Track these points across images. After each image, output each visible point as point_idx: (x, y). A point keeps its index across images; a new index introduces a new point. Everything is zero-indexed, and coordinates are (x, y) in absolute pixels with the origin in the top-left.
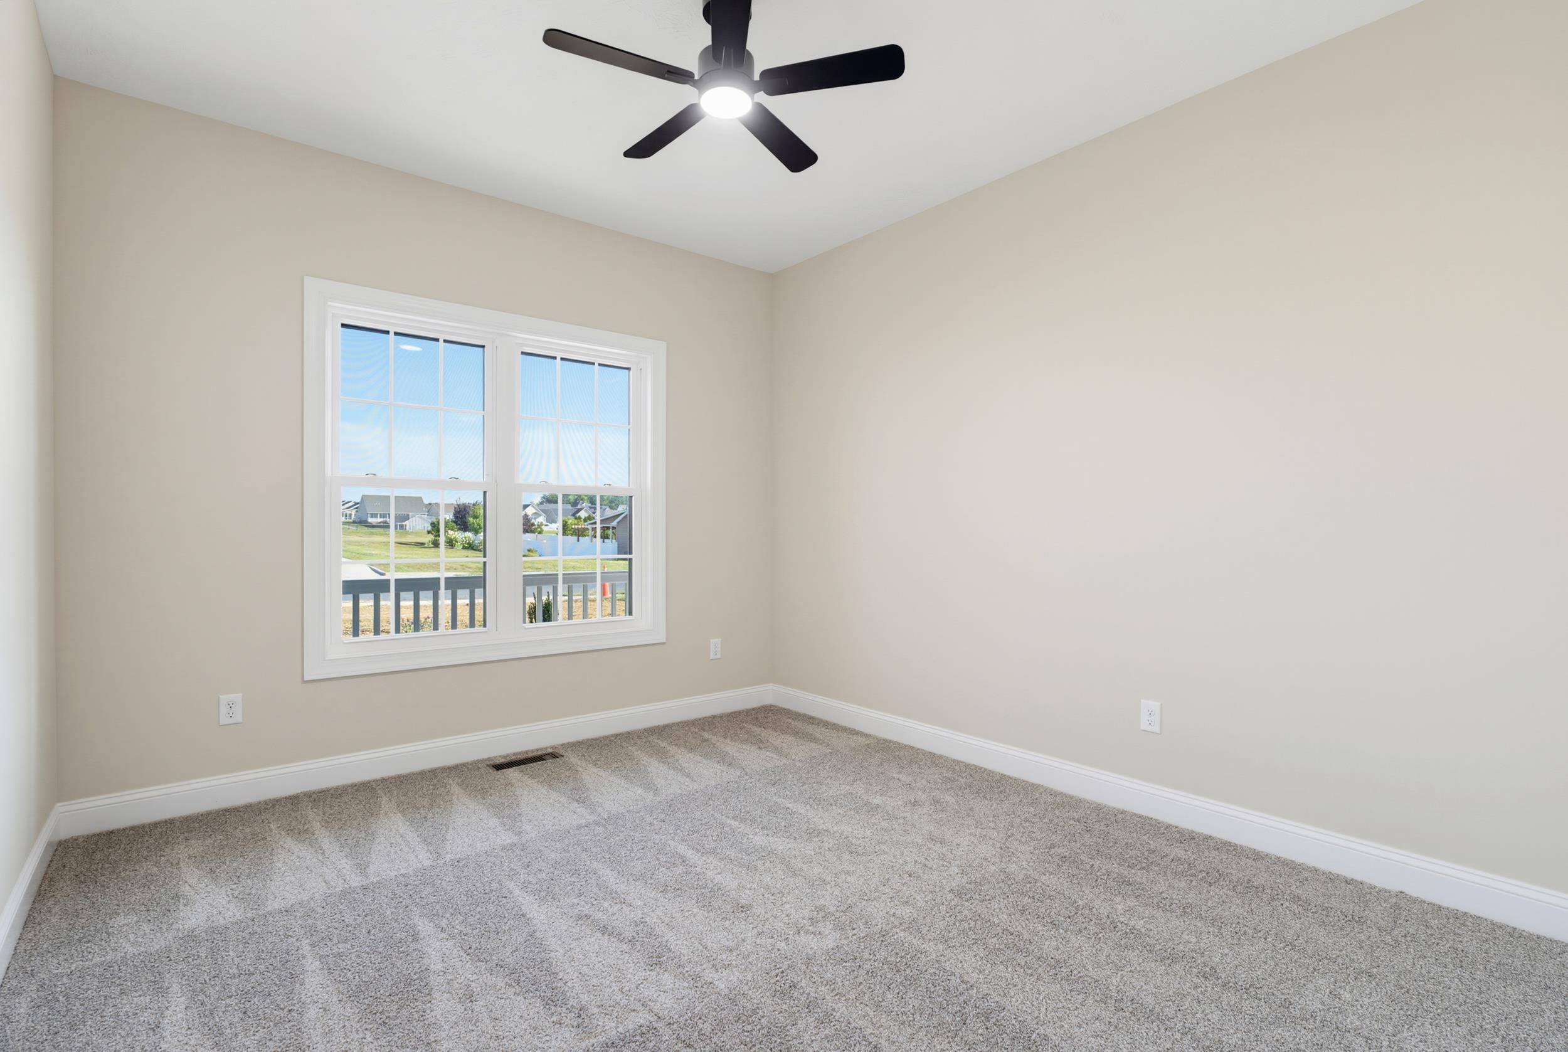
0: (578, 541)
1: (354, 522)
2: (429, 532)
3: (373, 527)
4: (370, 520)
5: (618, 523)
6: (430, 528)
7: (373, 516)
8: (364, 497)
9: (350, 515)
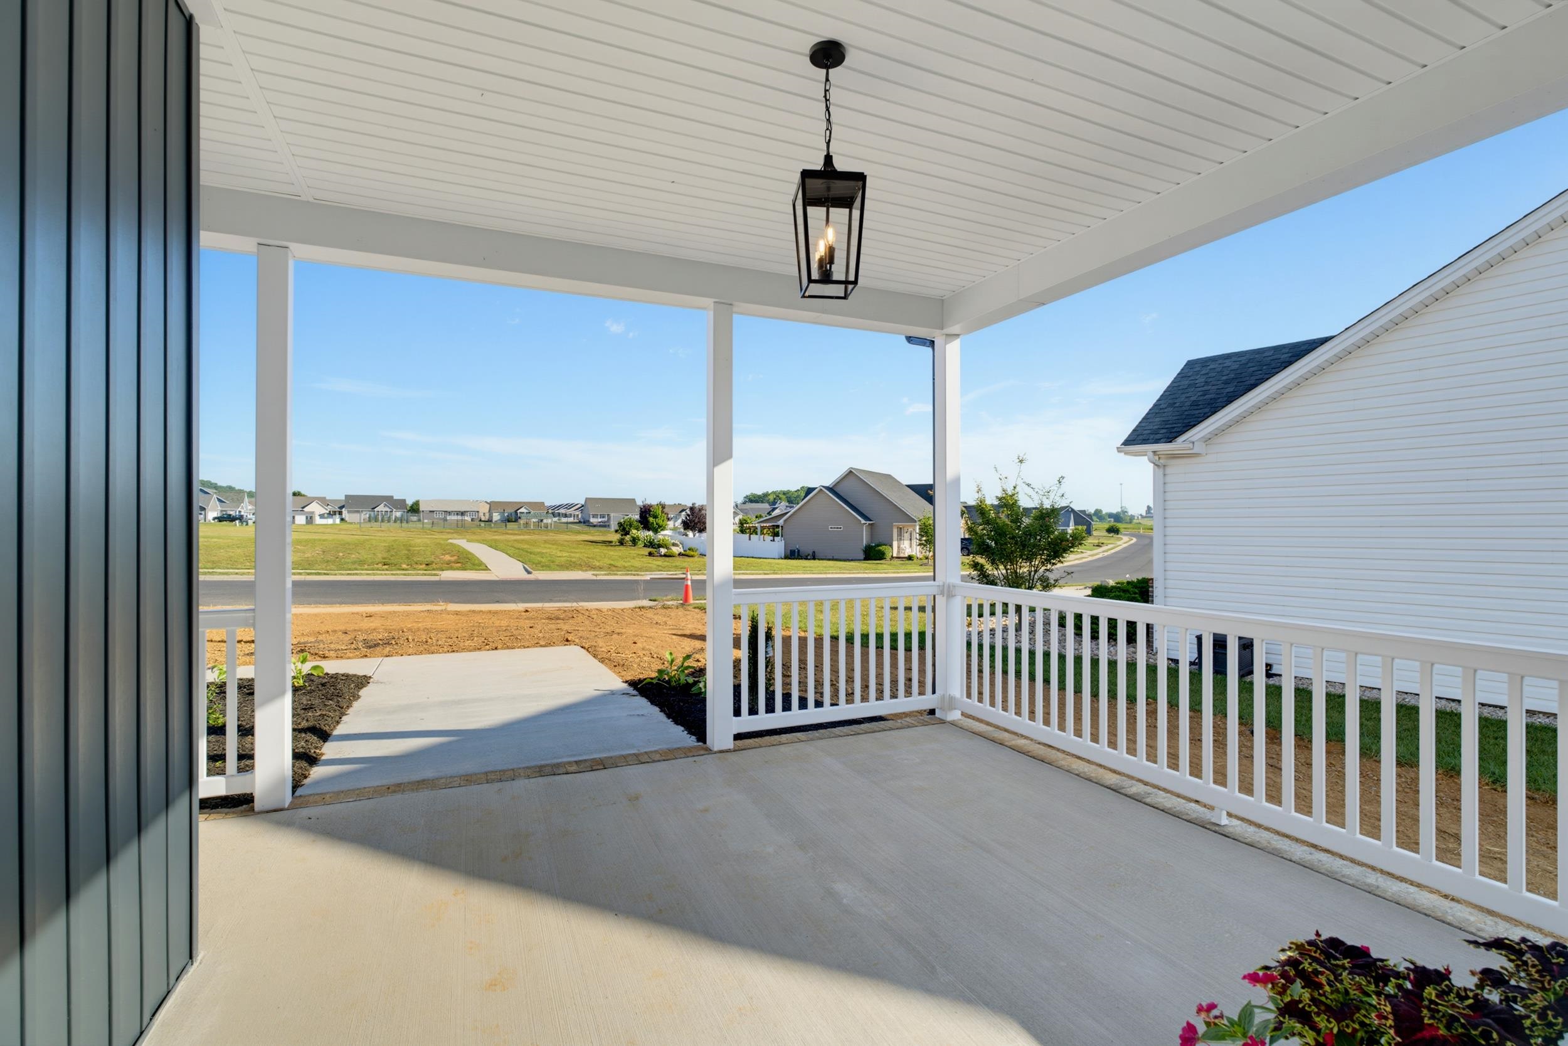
0: (750, 539)
1: (580, 522)
2: (616, 531)
3: (595, 526)
4: (592, 520)
5: (785, 521)
6: (617, 528)
7: (594, 516)
8: (587, 499)
9: (578, 515)
